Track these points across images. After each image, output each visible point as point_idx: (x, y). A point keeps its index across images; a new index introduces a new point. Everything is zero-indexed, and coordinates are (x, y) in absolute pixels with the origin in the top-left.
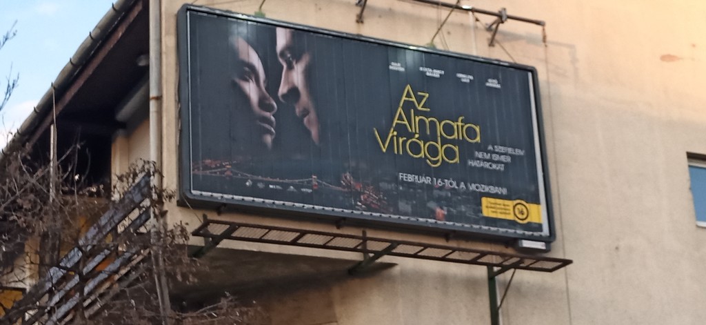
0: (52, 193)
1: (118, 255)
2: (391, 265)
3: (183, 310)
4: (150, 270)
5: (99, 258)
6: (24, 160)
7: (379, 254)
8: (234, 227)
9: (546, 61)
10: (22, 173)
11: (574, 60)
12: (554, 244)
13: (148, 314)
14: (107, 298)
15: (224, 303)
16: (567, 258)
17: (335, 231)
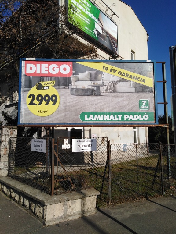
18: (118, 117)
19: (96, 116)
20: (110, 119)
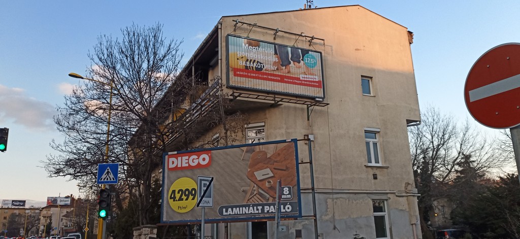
0: (193, 85)
1: (211, 100)
2: (282, 104)
3: (228, 115)
4: (219, 104)
5: (206, 101)
6: (186, 75)
7: (278, 102)
8: (241, 94)
9: (324, 50)
10: (185, 79)
11: (332, 50)
12: (325, 99)
13: (218, 116)
14: (208, 112)
15: (238, 113)
16: (328, 103)
17: (267, 95)
18: (257, 210)
19: (234, 209)
20: (250, 213)
